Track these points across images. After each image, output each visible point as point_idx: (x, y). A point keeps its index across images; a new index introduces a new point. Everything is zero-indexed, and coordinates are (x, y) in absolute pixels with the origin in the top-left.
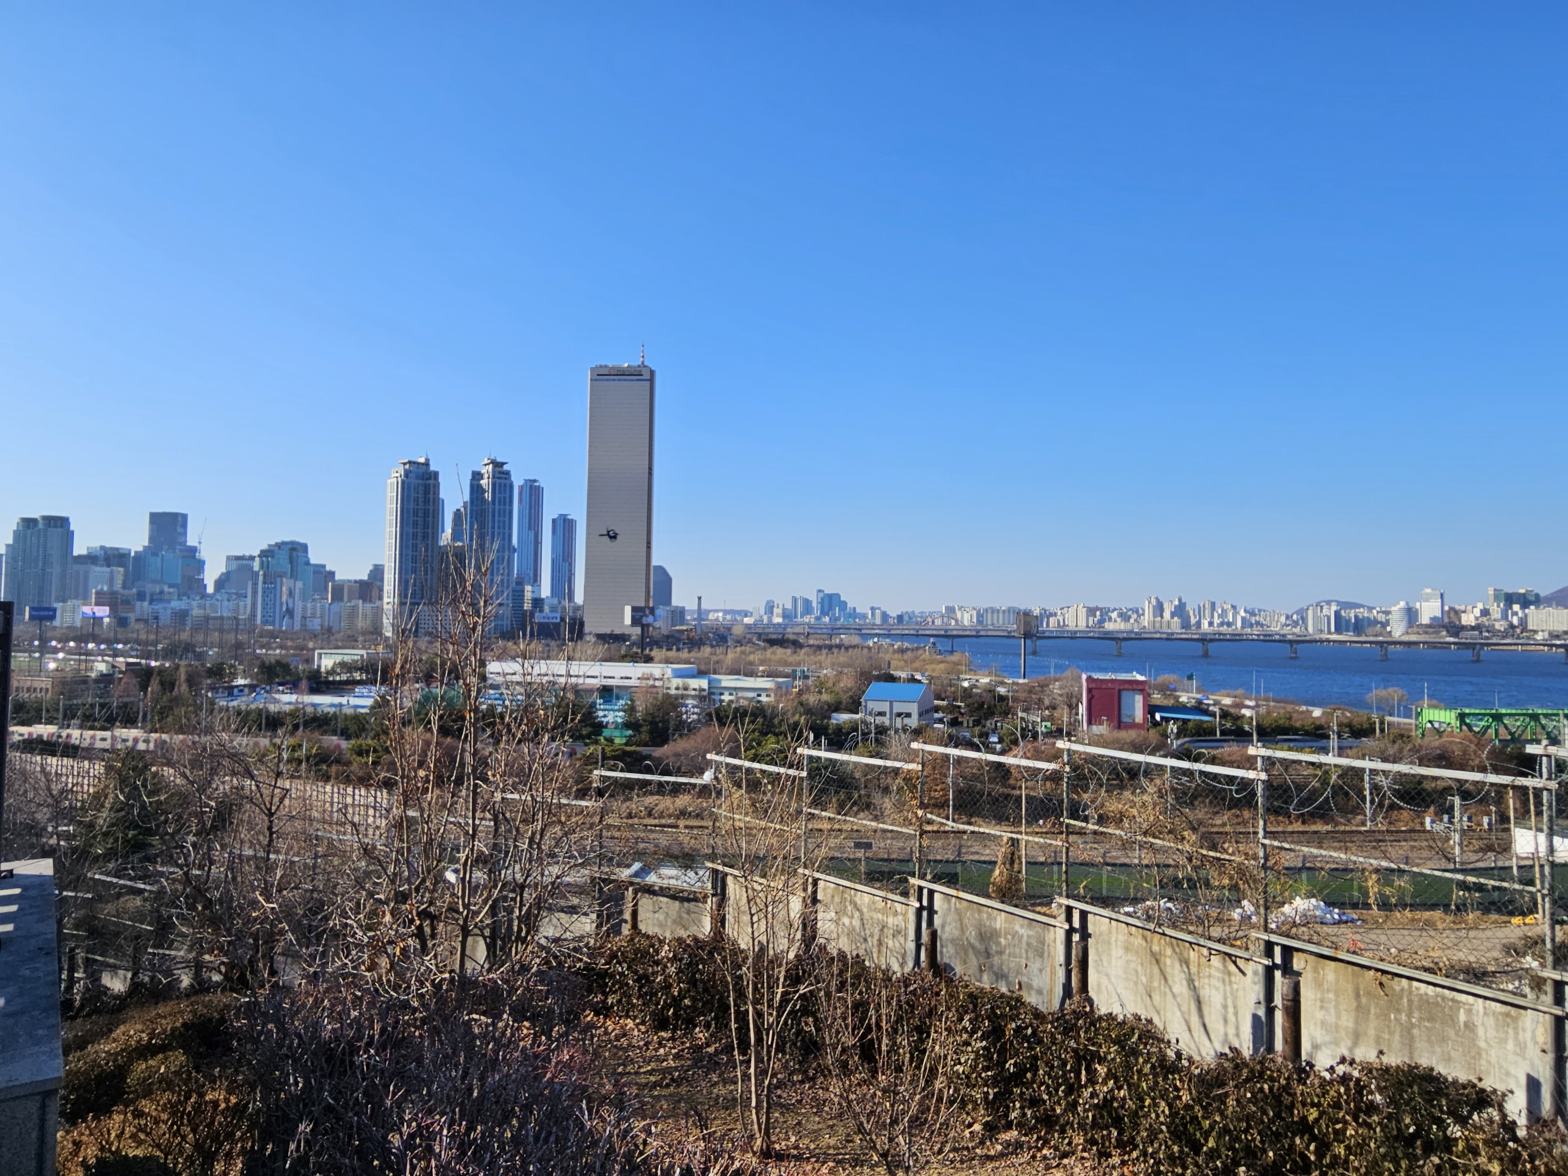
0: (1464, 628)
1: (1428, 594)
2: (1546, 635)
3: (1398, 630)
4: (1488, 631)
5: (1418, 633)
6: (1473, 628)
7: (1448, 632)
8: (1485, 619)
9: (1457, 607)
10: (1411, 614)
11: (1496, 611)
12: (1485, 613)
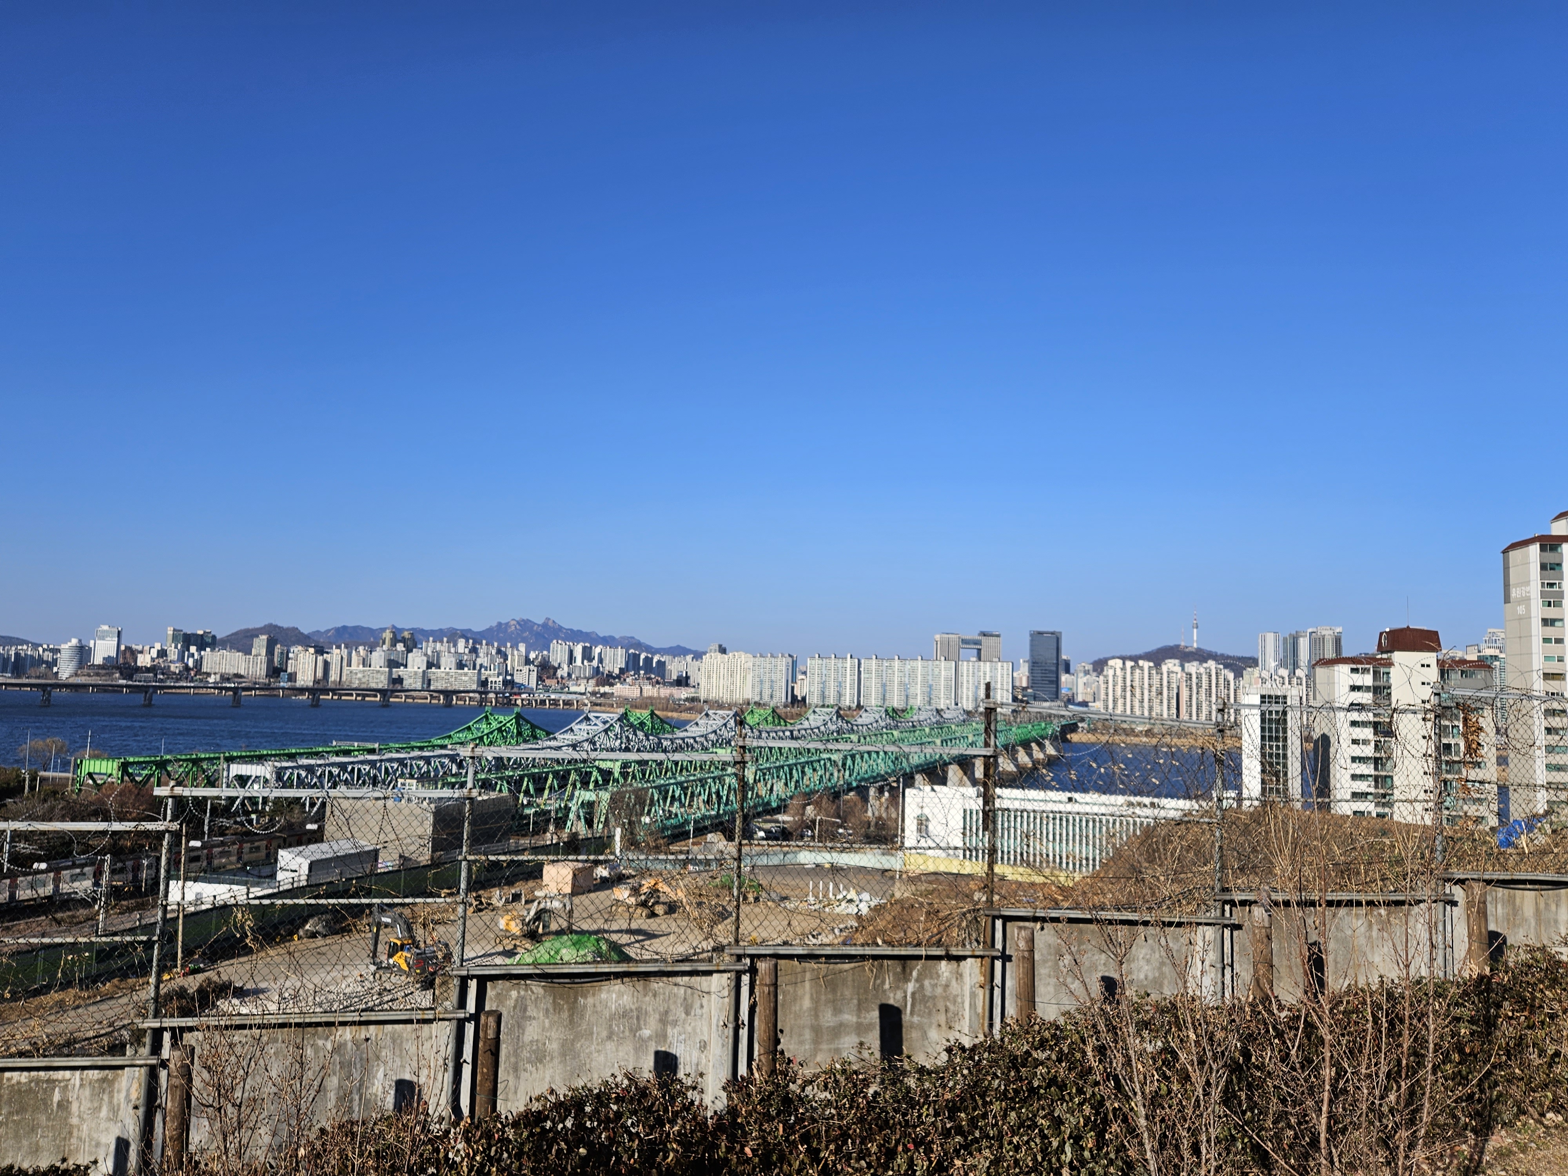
0: (139, 670)
1: (104, 631)
2: (218, 677)
3: (65, 671)
4: (163, 674)
5: (89, 675)
6: (148, 670)
7: (121, 674)
8: (161, 660)
9: (134, 647)
10: (83, 653)
11: (173, 653)
12: (162, 653)
